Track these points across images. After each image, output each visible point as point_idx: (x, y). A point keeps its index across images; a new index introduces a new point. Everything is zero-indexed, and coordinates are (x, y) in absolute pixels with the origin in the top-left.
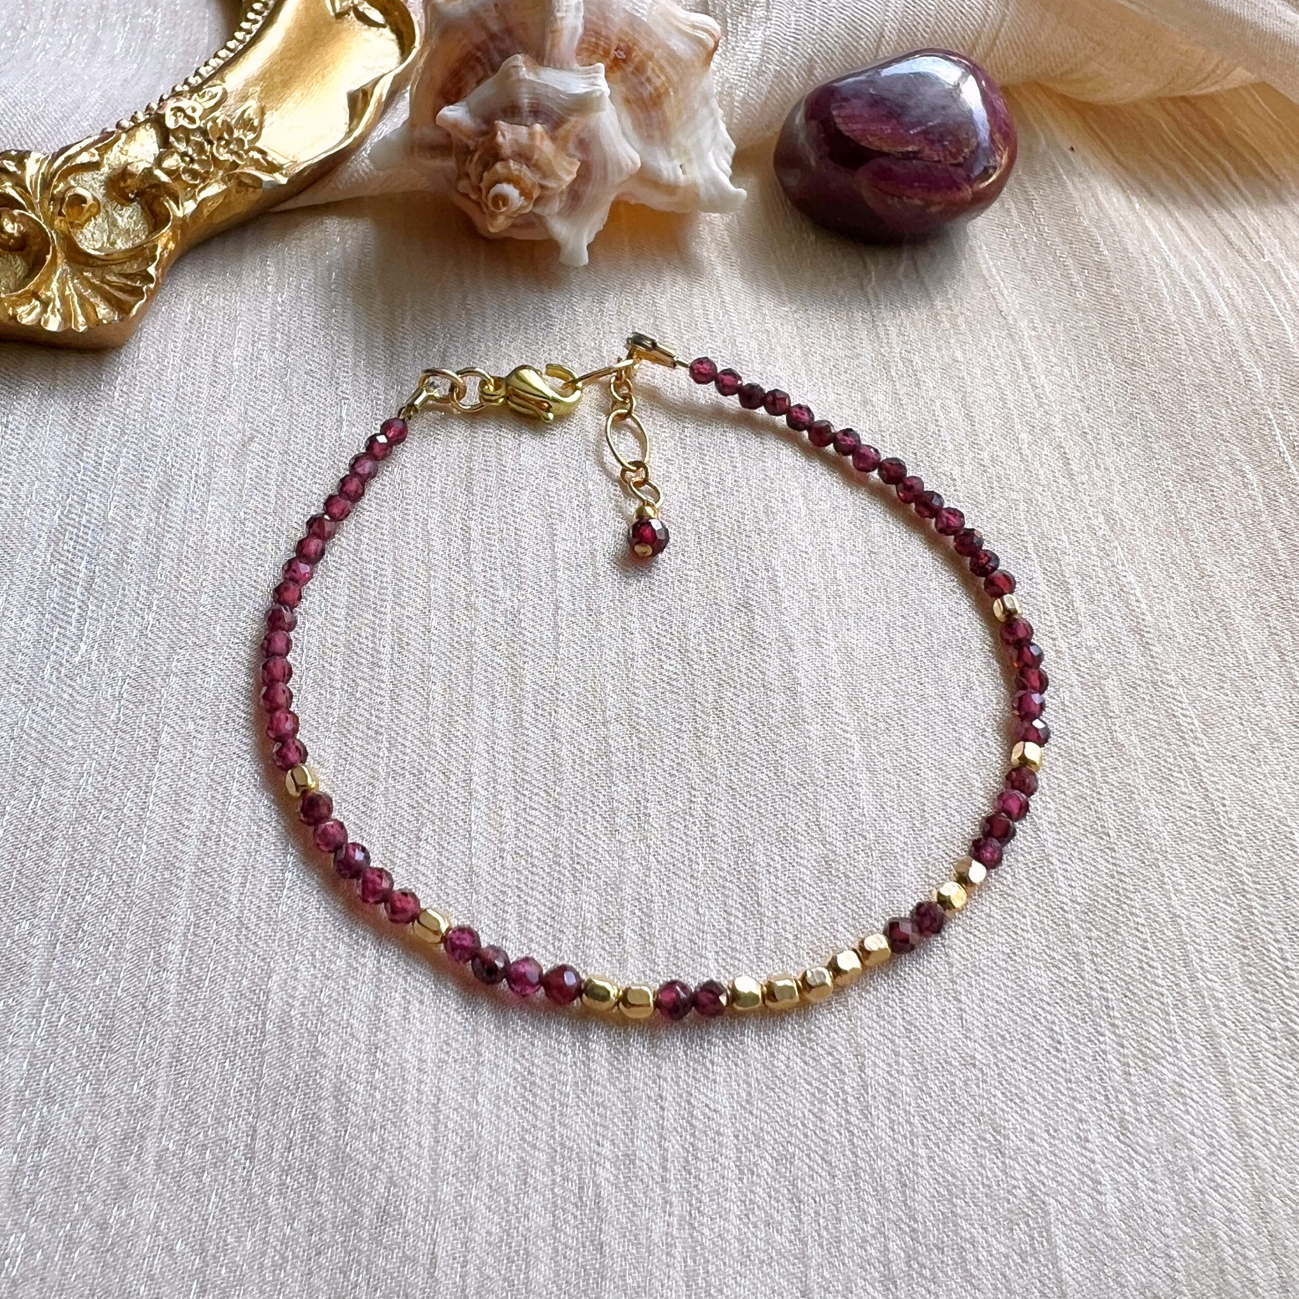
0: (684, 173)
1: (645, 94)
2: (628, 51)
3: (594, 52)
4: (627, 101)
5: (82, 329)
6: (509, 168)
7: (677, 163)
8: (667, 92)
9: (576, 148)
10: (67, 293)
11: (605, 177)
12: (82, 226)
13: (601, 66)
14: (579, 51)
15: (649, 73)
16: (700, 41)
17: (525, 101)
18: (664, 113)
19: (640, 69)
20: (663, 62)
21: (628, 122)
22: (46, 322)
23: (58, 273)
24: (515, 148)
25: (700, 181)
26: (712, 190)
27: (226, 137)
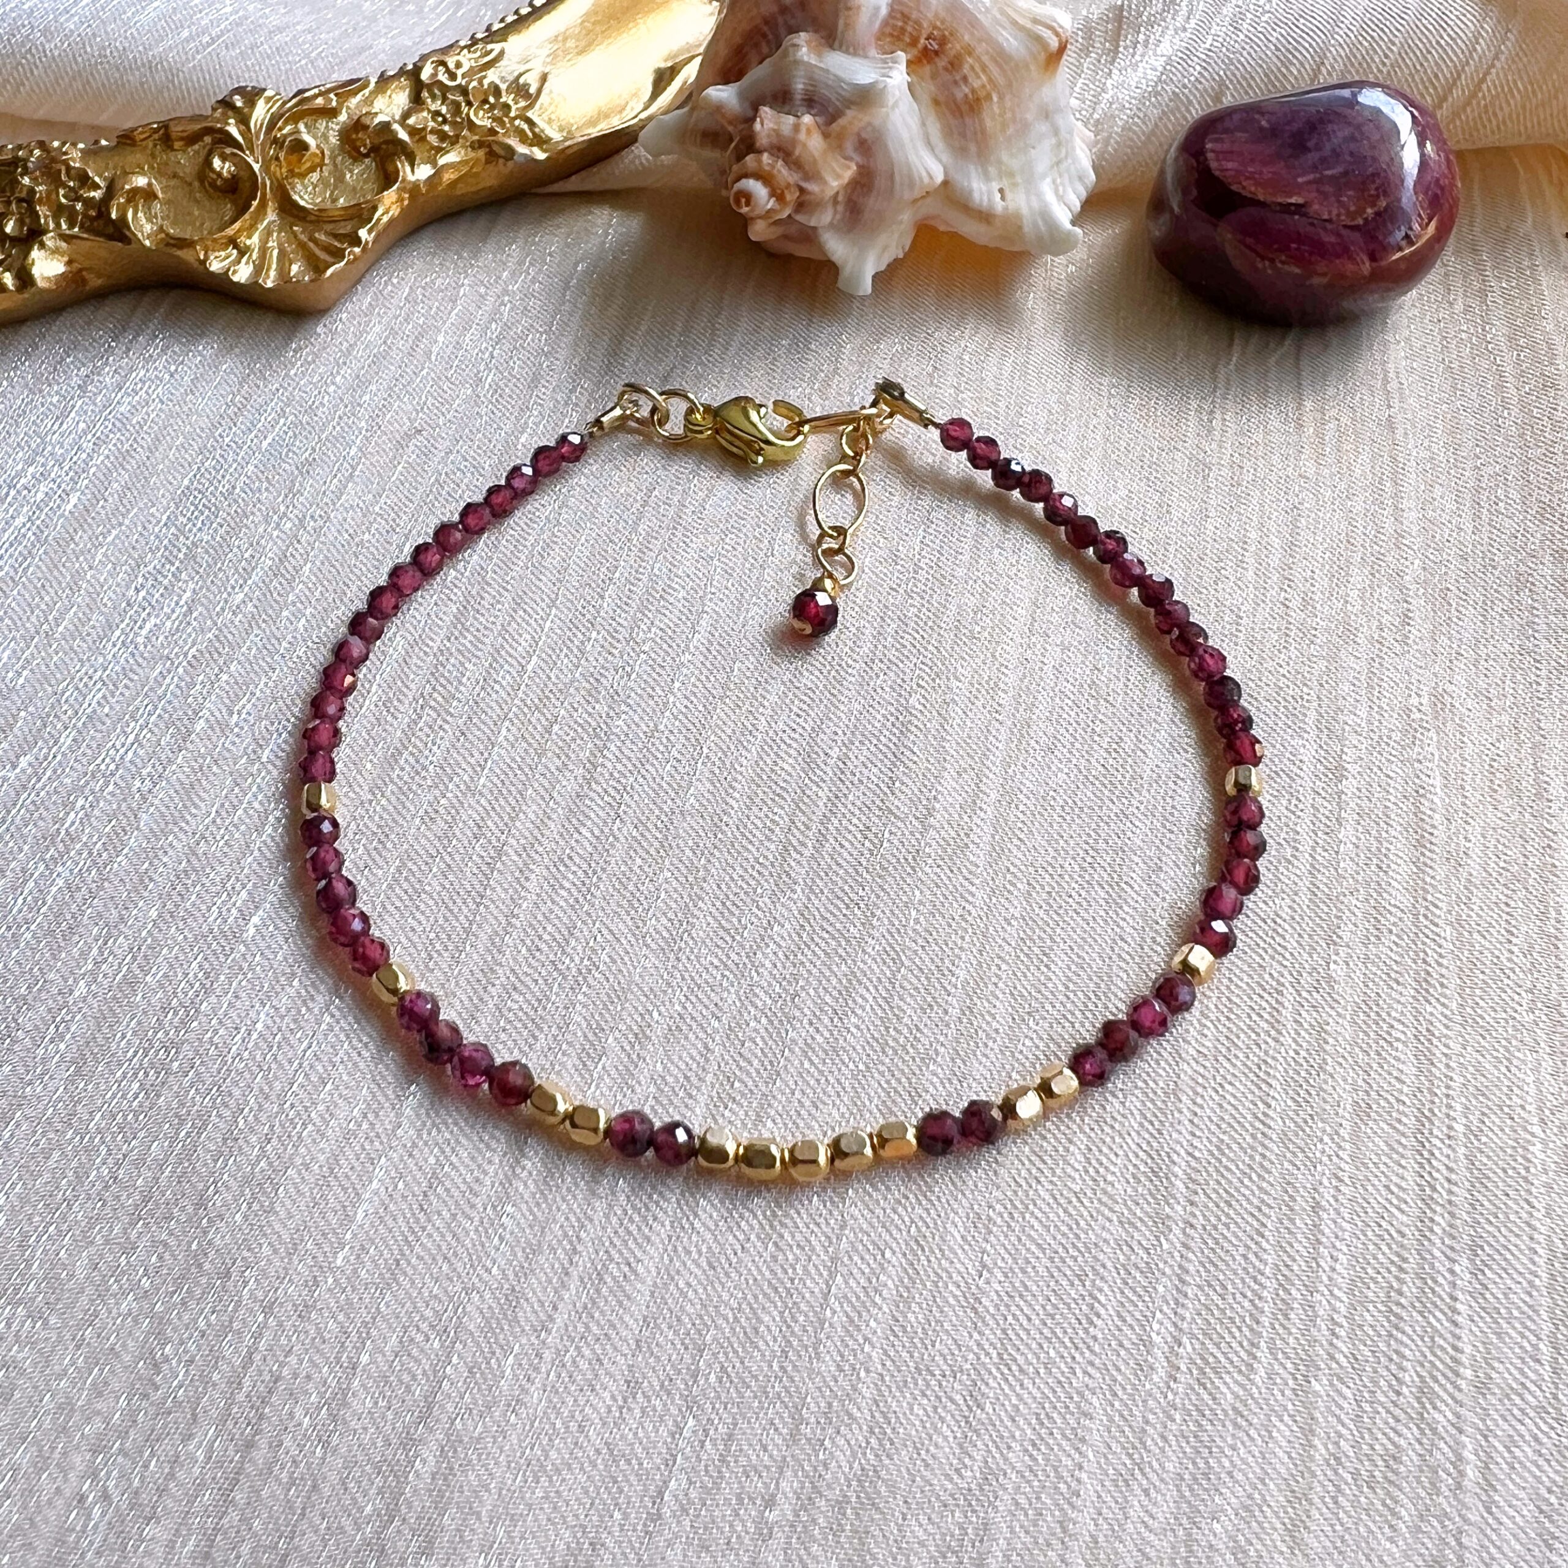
0: (1003, 198)
1: (959, 96)
2: (943, 41)
3: (898, 39)
4: (936, 102)
5: (269, 284)
6: (760, 162)
7: (995, 186)
8: (989, 97)
9: (856, 150)
10: (270, 244)
11: (891, 190)
12: (303, 176)
13: (902, 56)
14: (880, 36)
15: (966, 69)
16: (1038, 39)
17: (799, 86)
18: (981, 122)
19: (955, 64)
20: (985, 58)
21: (935, 129)
22: (235, 272)
23: (265, 223)
24: (775, 141)
25: (1025, 211)
26: (1040, 223)
27: (492, 100)
